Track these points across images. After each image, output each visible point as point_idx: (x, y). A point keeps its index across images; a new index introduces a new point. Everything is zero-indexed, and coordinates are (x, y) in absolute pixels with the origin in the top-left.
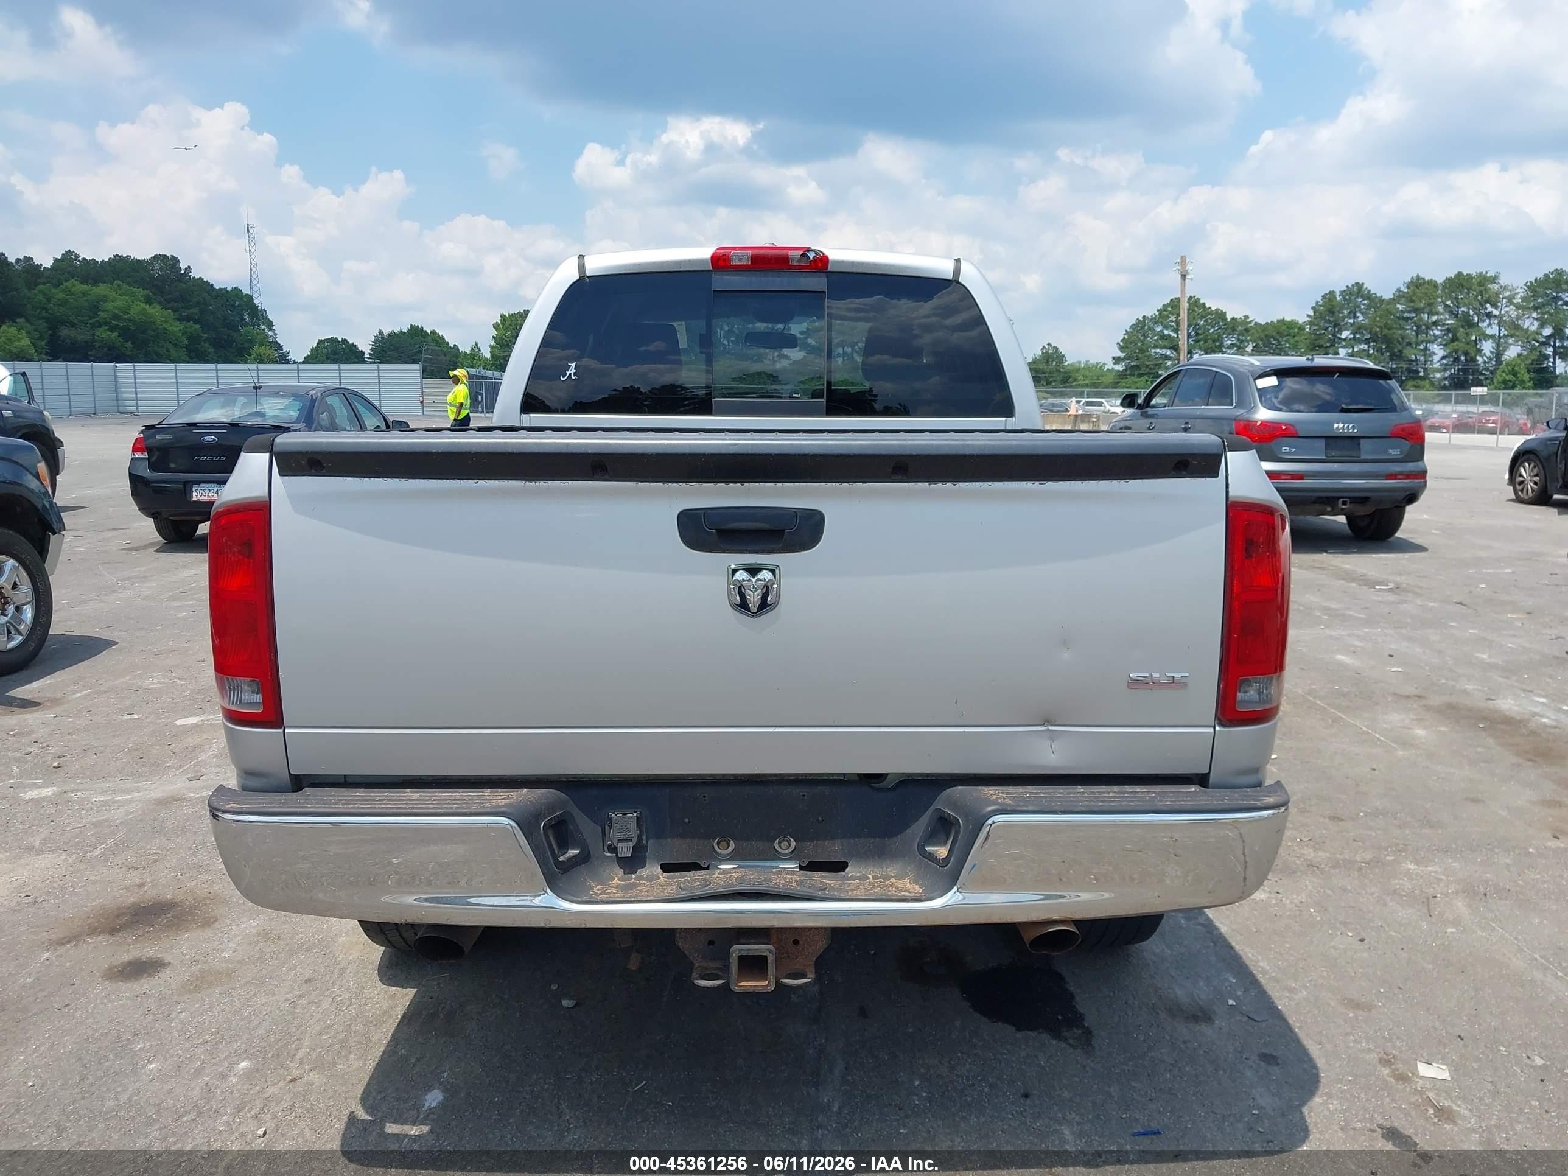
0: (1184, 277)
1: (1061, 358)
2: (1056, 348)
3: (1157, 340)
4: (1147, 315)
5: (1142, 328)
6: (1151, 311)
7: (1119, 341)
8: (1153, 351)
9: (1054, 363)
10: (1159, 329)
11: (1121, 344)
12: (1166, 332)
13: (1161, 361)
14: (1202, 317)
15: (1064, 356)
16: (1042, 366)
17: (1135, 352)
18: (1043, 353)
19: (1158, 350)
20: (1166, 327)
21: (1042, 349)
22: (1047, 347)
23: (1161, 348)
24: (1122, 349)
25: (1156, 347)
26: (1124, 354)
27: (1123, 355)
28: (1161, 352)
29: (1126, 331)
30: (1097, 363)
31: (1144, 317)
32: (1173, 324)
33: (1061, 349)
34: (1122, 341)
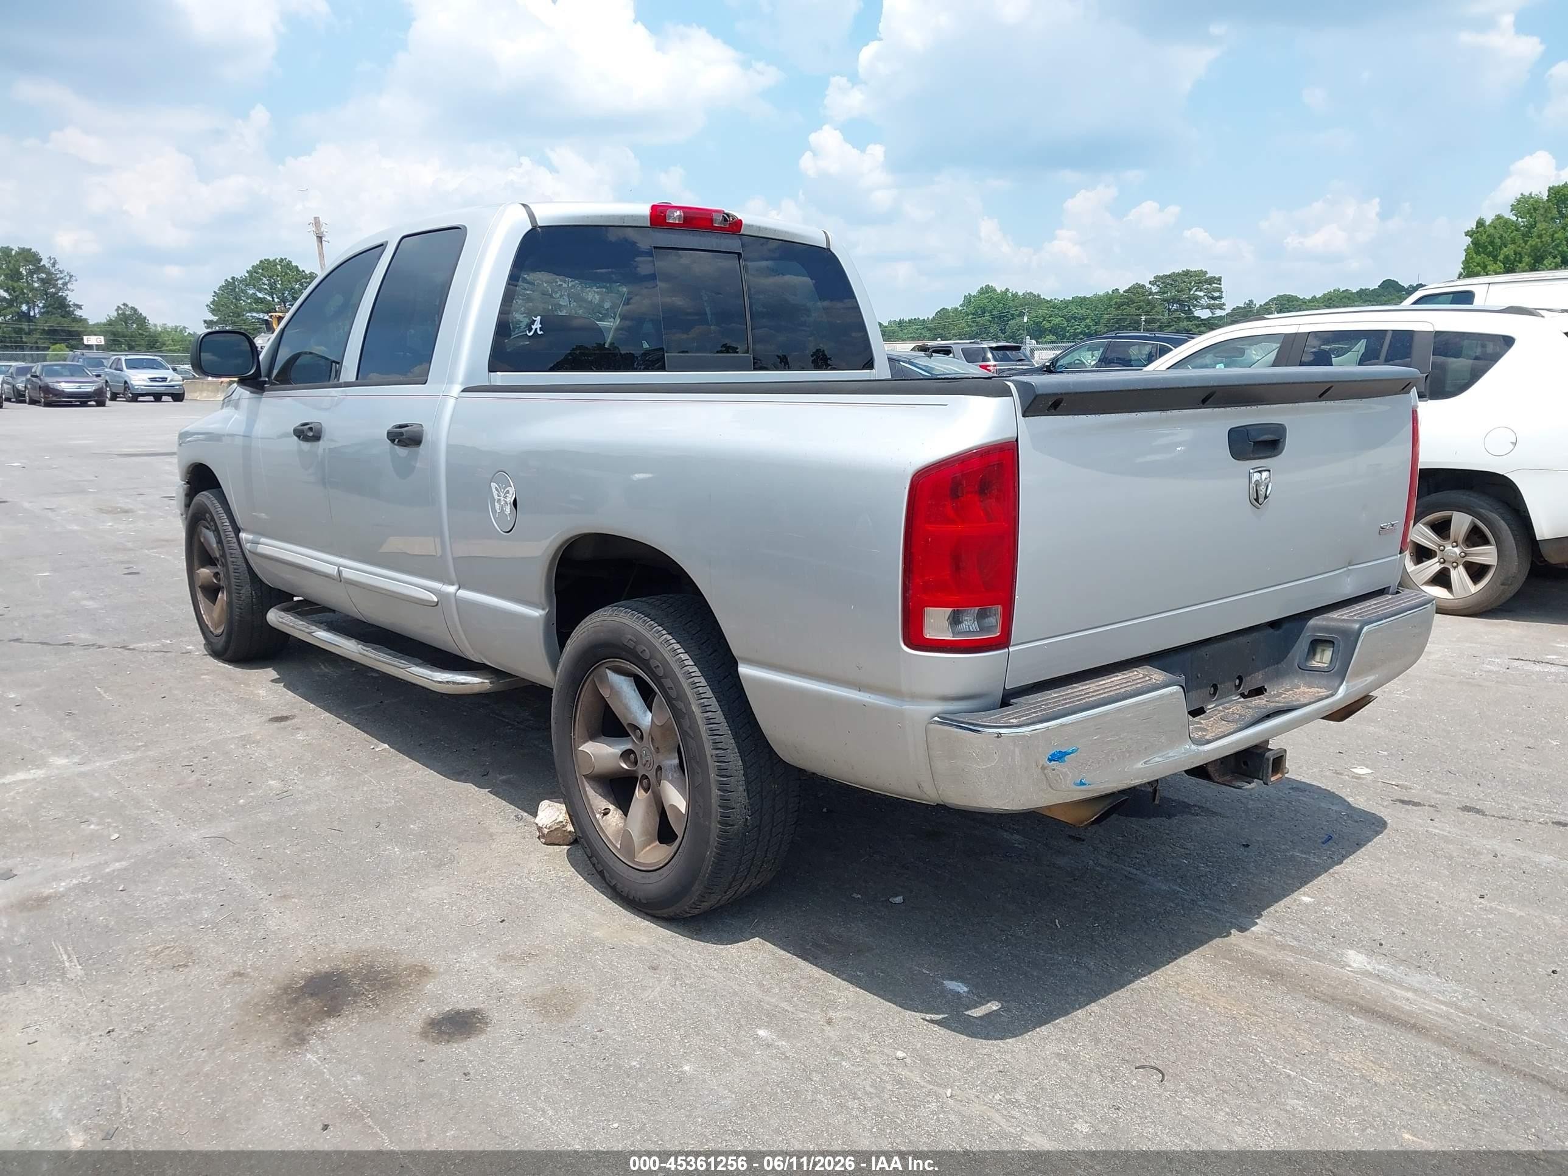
0: (320, 238)
1: (142, 321)
2: (134, 309)
3: (250, 303)
4: (236, 277)
5: (234, 290)
6: (241, 272)
7: (209, 303)
8: (248, 314)
9: (135, 326)
10: (251, 292)
11: (212, 306)
12: (260, 295)
13: (258, 326)
14: (297, 281)
15: (145, 318)
16: (120, 328)
17: (230, 316)
18: (118, 314)
19: (254, 314)
20: (260, 290)
21: (117, 310)
22: (122, 307)
23: (258, 312)
24: (213, 311)
25: (252, 310)
26: (217, 318)
27: (215, 318)
28: (257, 315)
29: (215, 292)
30: (176, 327)
31: (233, 278)
32: (266, 287)
33: (140, 311)
34: (211, 303)
